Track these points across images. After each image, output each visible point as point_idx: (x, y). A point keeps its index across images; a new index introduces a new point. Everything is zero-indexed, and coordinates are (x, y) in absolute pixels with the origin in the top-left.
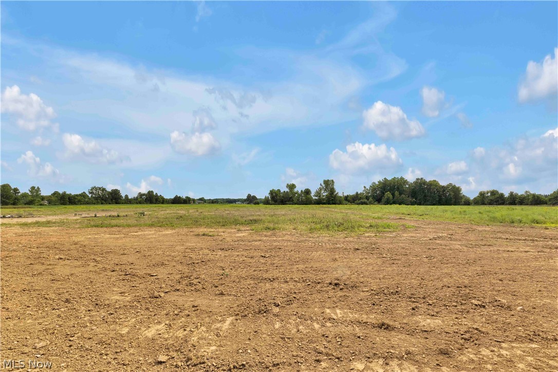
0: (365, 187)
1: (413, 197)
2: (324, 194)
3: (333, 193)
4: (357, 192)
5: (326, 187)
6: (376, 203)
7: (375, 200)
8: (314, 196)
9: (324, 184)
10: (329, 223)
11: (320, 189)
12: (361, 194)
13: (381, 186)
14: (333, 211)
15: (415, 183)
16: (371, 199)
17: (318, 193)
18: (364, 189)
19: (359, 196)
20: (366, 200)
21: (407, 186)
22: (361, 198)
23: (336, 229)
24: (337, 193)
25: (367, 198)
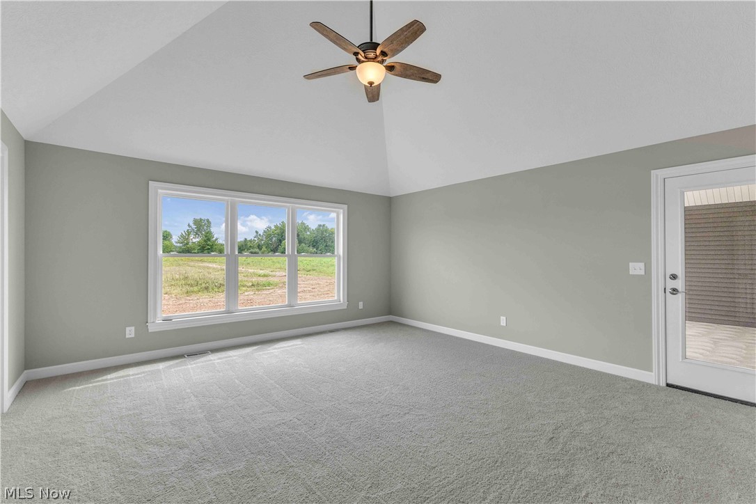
0: (257, 232)
1: (314, 246)
2: (194, 240)
3: (209, 240)
4: (246, 239)
5: (198, 230)
6: (270, 254)
7: (269, 250)
8: (176, 243)
9: (195, 224)
10: (207, 285)
11: (189, 233)
12: (251, 241)
13: (278, 231)
14: (210, 268)
15: (318, 230)
16: (264, 248)
17: (185, 238)
18: (255, 234)
19: (249, 244)
20: (257, 250)
21: (309, 233)
22: (250, 247)
23: (217, 290)
24: (216, 239)
25: (259, 247)
